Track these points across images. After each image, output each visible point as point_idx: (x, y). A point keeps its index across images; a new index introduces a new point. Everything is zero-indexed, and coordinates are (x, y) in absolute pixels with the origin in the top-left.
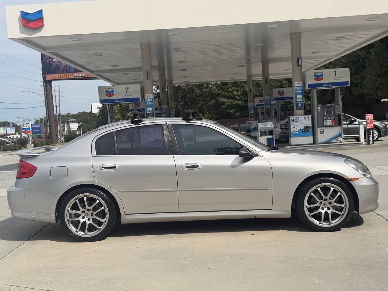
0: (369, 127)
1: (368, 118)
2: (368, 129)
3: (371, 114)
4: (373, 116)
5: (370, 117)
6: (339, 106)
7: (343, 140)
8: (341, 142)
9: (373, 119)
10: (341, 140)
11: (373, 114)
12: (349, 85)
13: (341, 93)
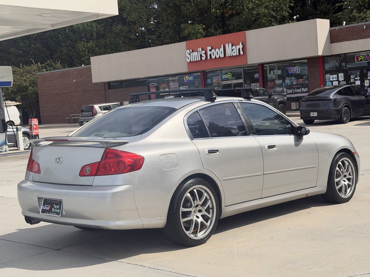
0: (35, 133)
1: (34, 123)
2: (35, 135)
3: (36, 119)
4: (37, 121)
5: (36, 122)
6: (2, 110)
7: (8, 149)
8: (6, 151)
9: (38, 124)
10: (6, 149)
11: (37, 119)
12: (12, 86)
13: (4, 94)
